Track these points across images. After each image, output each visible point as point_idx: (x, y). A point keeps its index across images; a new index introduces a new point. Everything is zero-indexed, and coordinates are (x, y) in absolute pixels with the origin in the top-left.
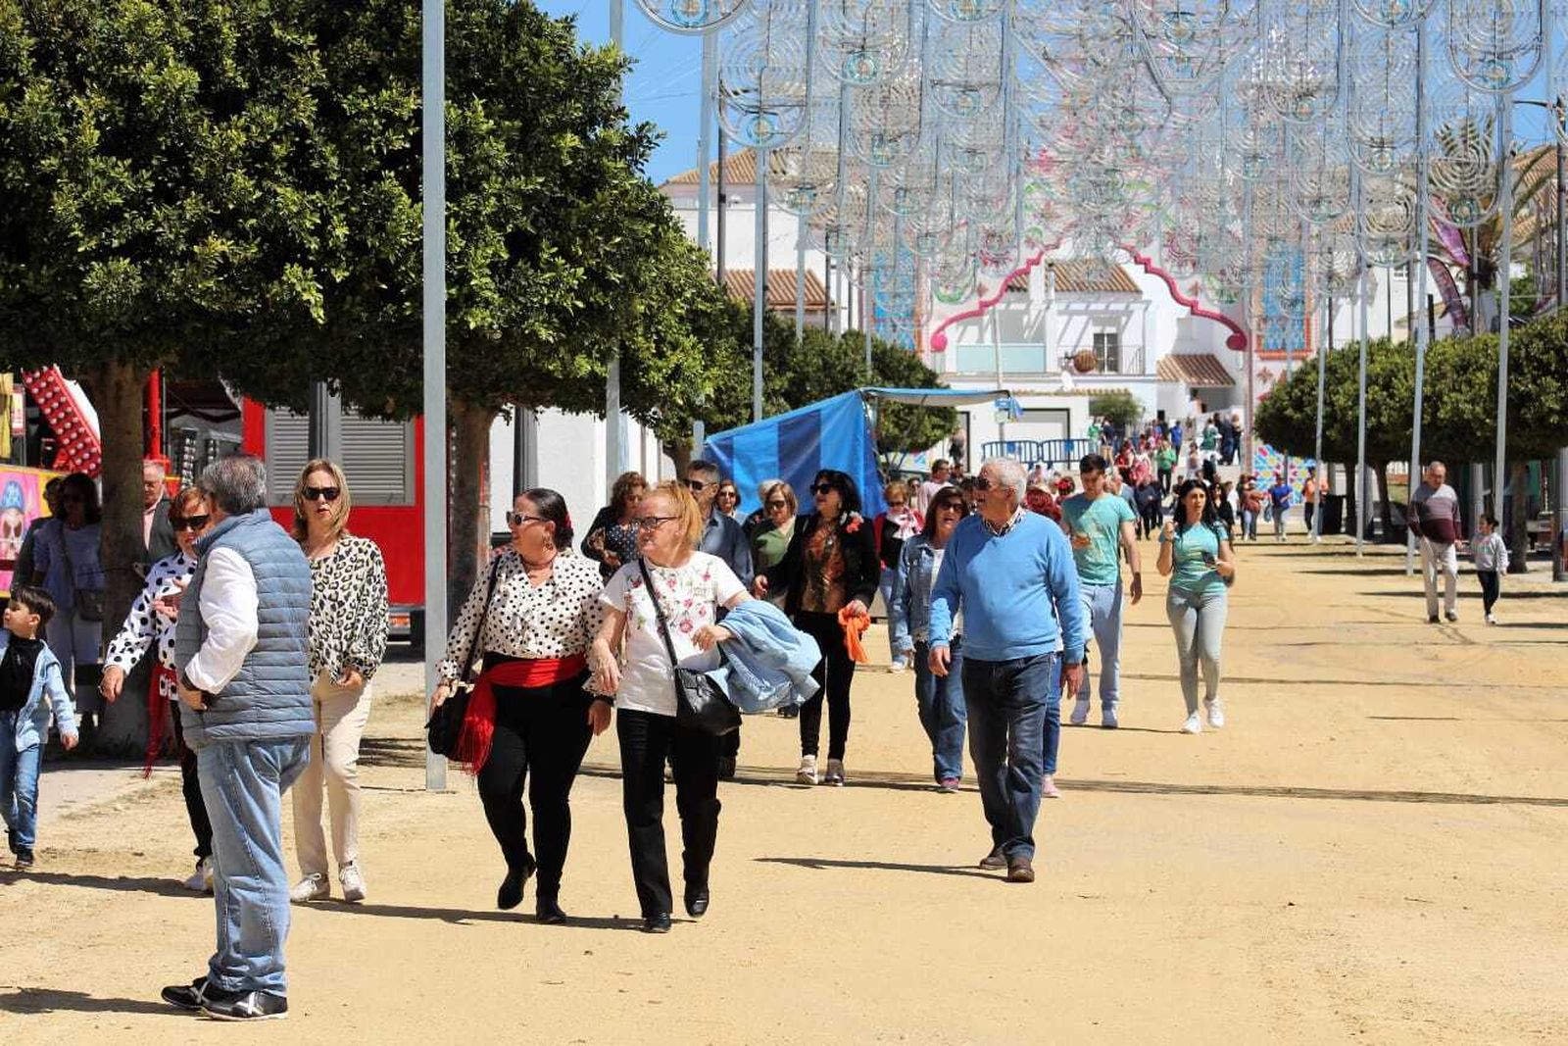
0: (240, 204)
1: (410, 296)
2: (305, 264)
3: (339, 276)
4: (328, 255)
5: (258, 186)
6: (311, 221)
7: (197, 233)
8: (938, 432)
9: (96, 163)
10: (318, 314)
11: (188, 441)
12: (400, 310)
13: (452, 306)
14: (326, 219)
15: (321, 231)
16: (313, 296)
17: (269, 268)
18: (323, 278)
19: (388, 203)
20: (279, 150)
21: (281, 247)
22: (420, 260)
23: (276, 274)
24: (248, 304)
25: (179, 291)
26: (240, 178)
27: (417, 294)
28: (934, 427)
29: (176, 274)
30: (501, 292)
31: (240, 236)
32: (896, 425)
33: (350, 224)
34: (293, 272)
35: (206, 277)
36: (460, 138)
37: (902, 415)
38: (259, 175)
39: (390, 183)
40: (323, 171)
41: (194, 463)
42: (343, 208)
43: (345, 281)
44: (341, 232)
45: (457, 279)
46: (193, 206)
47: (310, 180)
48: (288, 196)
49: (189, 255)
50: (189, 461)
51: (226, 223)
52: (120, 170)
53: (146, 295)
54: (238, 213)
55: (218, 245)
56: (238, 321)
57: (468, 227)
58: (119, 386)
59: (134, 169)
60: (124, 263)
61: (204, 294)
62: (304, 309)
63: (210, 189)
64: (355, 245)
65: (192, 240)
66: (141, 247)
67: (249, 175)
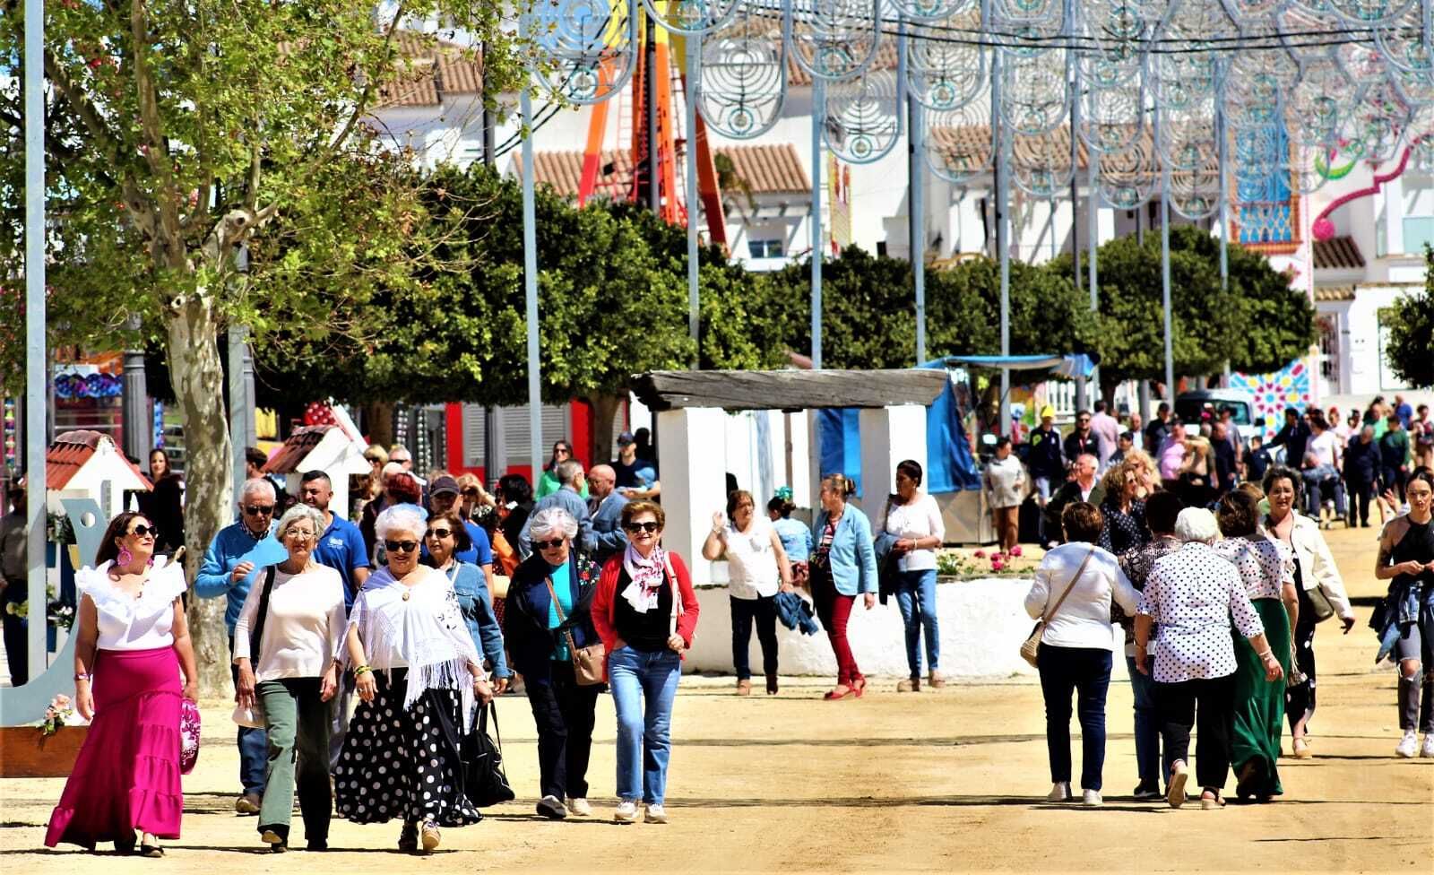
0: (439, 324)
1: (521, 367)
2: (472, 353)
3: (488, 357)
4: (482, 347)
5: (447, 316)
6: (474, 332)
7: (419, 340)
8: (1290, 349)
9: (371, 309)
10: (479, 378)
11: (401, 413)
12: (518, 374)
13: (544, 372)
14: (481, 330)
15: (479, 337)
16: (476, 369)
17: (454, 354)
18: (481, 359)
19: (512, 321)
20: (457, 298)
21: (459, 345)
22: (526, 349)
23: (458, 358)
24: (445, 373)
25: (411, 368)
26: (438, 313)
27: (525, 366)
28: (1285, 343)
29: (409, 360)
30: (568, 362)
31: (439, 340)
32: (1204, 347)
33: (492, 331)
34: (466, 357)
35: (424, 361)
36: (543, 290)
37: (1209, 335)
38: (447, 311)
39: (511, 311)
40: (478, 307)
41: (406, 437)
42: (489, 325)
43: (492, 360)
44: (488, 336)
45: (545, 358)
46: (416, 328)
47: (472, 312)
48: (462, 320)
49: (415, 351)
50: (404, 423)
51: (433, 335)
52: (382, 312)
53: (395, 371)
54: (438, 329)
55: (430, 346)
56: (439, 380)
57: (550, 333)
58: (378, 410)
59: (388, 311)
60: (385, 356)
61: (424, 369)
62: (470, 375)
63: (424, 318)
64: (495, 341)
65: (416, 344)
66: (392, 348)
67: (443, 311)
